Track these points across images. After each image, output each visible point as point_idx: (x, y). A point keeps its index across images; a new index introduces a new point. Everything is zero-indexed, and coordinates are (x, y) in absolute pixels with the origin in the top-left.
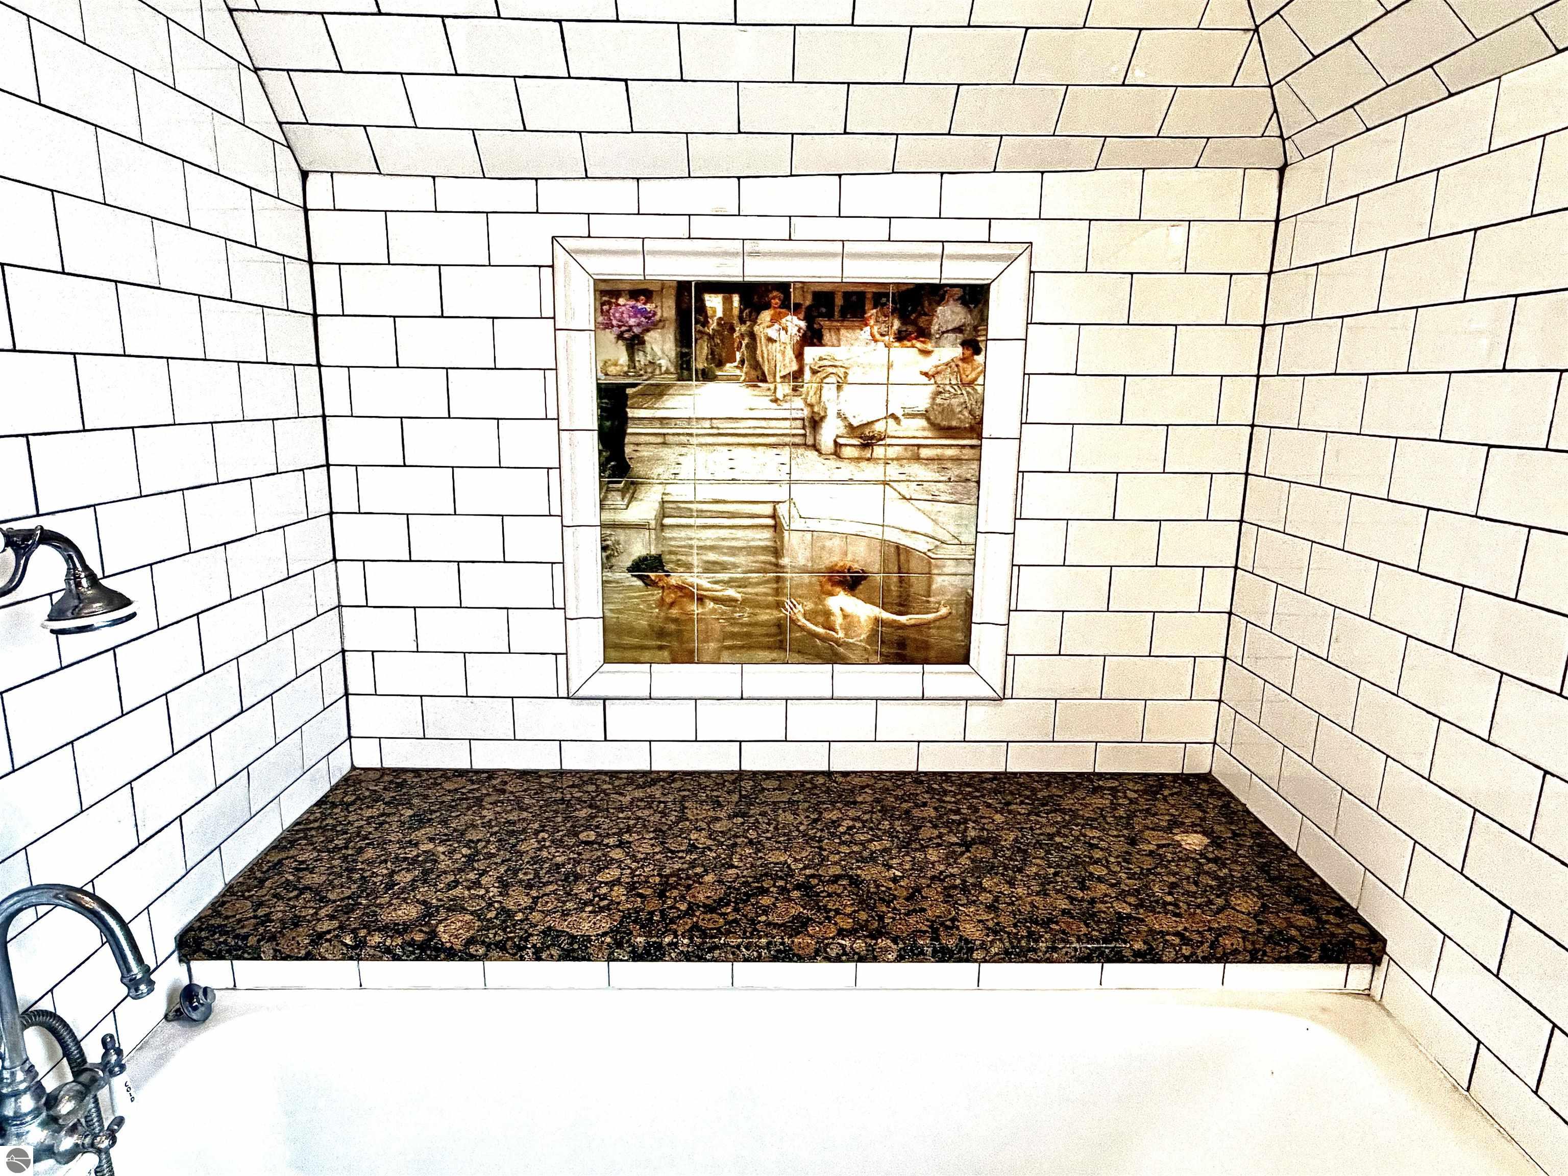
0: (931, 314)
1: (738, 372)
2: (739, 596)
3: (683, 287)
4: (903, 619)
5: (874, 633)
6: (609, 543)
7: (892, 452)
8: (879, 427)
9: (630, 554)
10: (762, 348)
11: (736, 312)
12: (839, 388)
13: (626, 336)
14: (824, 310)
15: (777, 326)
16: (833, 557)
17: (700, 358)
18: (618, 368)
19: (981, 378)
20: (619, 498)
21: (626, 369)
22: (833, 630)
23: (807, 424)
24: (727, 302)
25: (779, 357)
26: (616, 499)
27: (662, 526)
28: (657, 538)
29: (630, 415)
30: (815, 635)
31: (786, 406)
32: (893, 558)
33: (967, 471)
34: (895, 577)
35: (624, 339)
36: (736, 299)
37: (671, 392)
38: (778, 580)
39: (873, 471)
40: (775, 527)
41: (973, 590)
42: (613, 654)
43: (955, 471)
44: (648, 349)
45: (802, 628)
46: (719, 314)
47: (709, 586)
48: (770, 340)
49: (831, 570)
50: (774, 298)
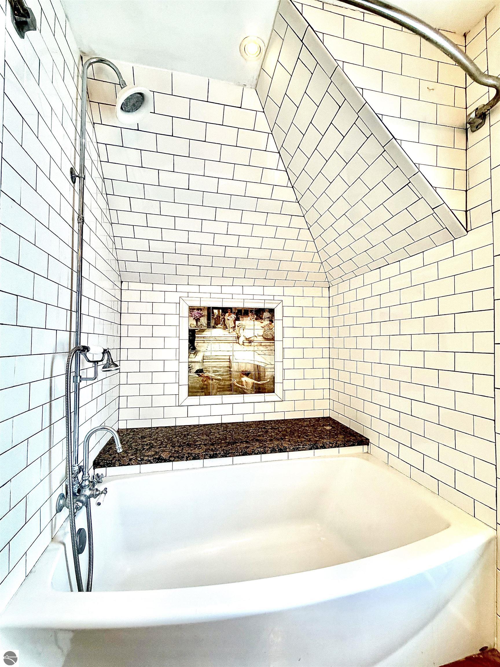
0: (263, 314)
1: (221, 326)
2: (221, 378)
3: (209, 308)
4: (259, 383)
5: (253, 386)
6: (190, 366)
7: (256, 344)
8: (252, 339)
9: (195, 369)
10: (226, 321)
11: (221, 313)
12: (243, 330)
13: (196, 318)
14: (240, 313)
15: (230, 317)
16: (243, 369)
17: (212, 324)
18: (194, 325)
19: (274, 328)
20: (193, 355)
21: (195, 326)
22: (244, 386)
23: (237, 338)
24: (219, 311)
25: (230, 323)
26: (192, 356)
27: (203, 362)
28: (202, 365)
29: (196, 336)
30: (239, 387)
31: (232, 334)
32: (256, 368)
33: (272, 348)
34: (257, 373)
35: (195, 319)
36: (221, 311)
37: (206, 331)
38: (230, 374)
39: (251, 348)
40: (230, 361)
41: (275, 375)
42: (190, 394)
43: (269, 348)
44: (201, 321)
45: (236, 386)
46: (217, 314)
47: (215, 376)
48: (228, 319)
49: (243, 371)
50: (229, 311)
